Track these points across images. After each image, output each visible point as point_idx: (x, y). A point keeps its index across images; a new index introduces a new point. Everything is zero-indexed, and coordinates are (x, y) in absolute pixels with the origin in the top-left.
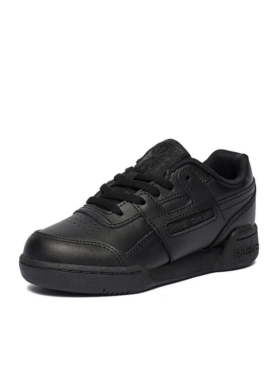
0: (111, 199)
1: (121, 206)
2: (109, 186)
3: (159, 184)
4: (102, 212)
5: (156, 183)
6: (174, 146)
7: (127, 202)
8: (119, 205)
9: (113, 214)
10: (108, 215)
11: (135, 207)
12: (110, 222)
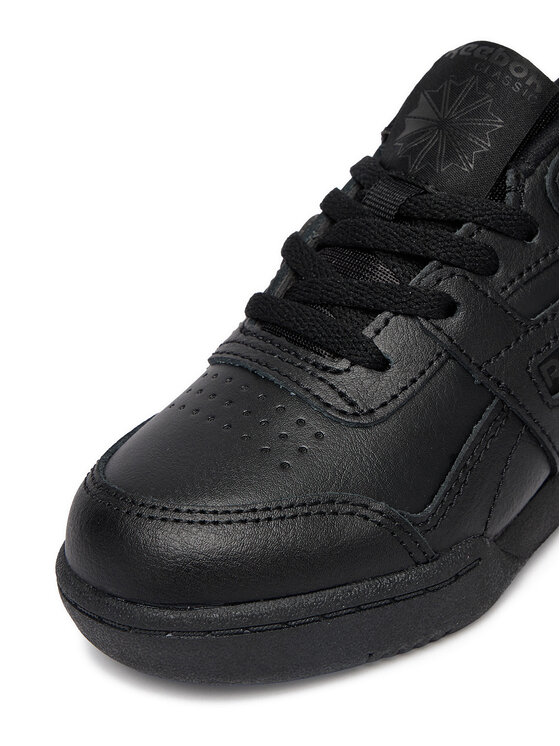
0: (334, 305)
1: (378, 332)
2: (310, 241)
3: (489, 229)
4: (315, 365)
5: (480, 225)
6: (506, 70)
7: (396, 314)
8: (368, 332)
9: (356, 369)
10: (339, 378)
11: (425, 331)
12: (352, 404)
